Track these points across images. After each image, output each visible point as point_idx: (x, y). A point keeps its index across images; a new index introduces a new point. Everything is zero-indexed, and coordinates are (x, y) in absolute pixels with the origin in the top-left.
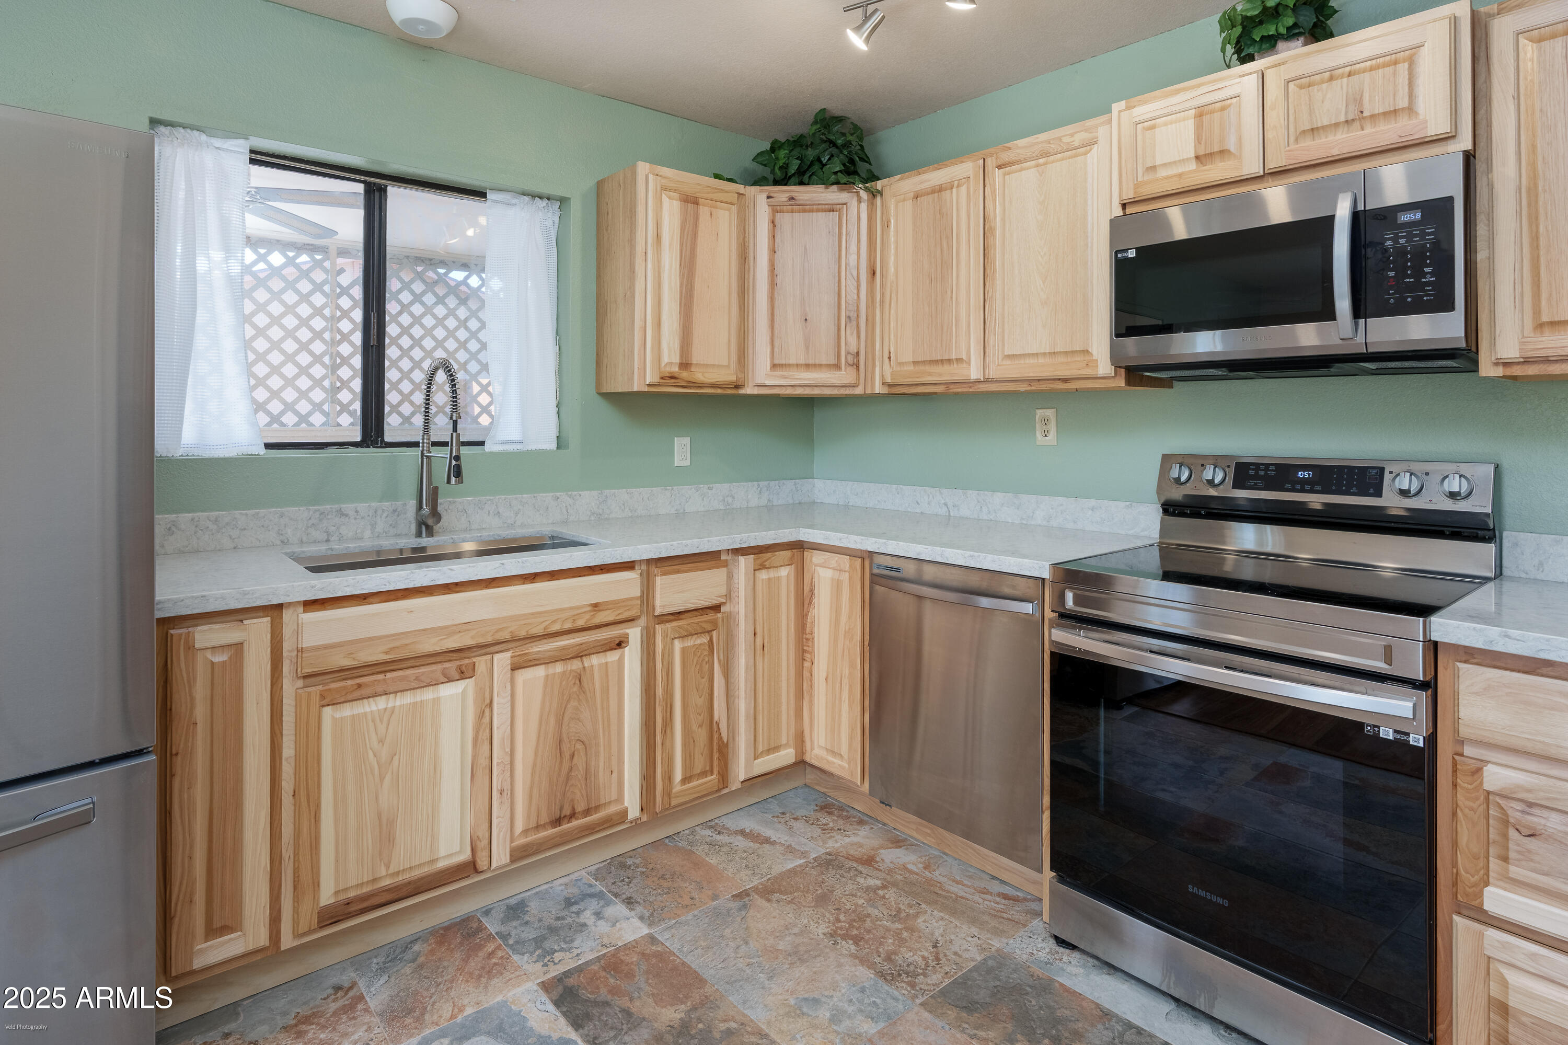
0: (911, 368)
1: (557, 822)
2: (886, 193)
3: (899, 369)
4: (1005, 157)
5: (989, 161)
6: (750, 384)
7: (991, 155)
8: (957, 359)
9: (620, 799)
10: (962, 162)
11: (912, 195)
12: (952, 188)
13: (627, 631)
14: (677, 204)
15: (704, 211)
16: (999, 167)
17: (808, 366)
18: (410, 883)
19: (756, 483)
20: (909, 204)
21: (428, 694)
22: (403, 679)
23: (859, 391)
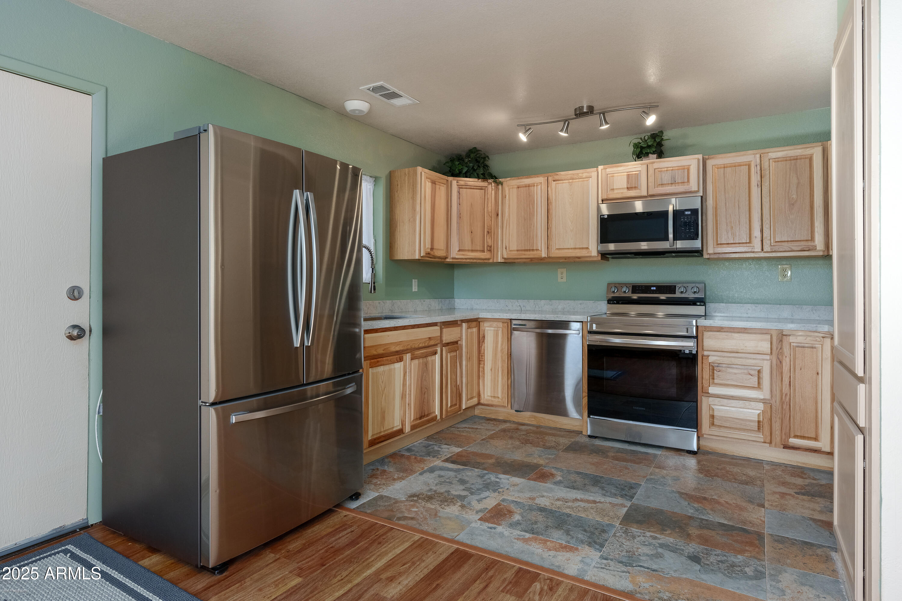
0: (516, 252)
1: (421, 418)
2: (505, 184)
3: (510, 253)
4: (556, 177)
5: (550, 178)
6: (449, 257)
7: (551, 176)
8: (536, 250)
9: (435, 412)
10: (538, 177)
11: (516, 186)
12: (534, 186)
13: (437, 348)
14: (430, 184)
15: (437, 186)
16: (554, 181)
17: (472, 251)
18: (388, 435)
19: (437, 300)
20: (515, 190)
21: (392, 366)
22: (387, 360)
23: (491, 261)
